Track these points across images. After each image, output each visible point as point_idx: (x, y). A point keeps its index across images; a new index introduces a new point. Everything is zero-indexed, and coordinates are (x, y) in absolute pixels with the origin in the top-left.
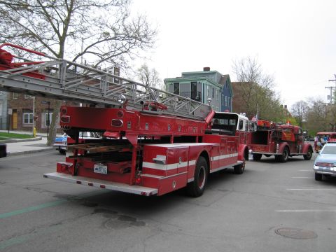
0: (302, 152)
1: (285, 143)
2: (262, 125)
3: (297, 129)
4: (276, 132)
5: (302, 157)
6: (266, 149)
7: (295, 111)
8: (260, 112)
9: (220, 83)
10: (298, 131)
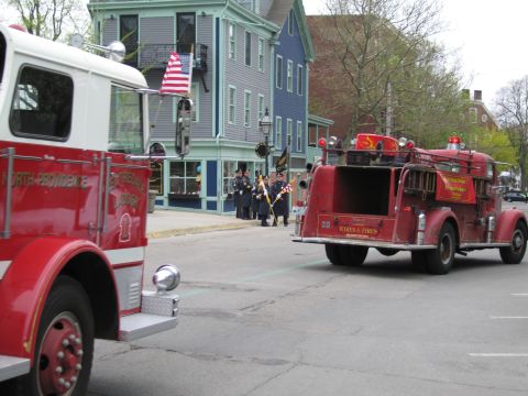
0: (495, 238)
1: (446, 211)
2: (372, 148)
3: (483, 163)
4: (415, 173)
5: (495, 254)
6: (382, 232)
7: (506, 110)
8: (396, 111)
9: (271, 16)
10: (484, 171)
